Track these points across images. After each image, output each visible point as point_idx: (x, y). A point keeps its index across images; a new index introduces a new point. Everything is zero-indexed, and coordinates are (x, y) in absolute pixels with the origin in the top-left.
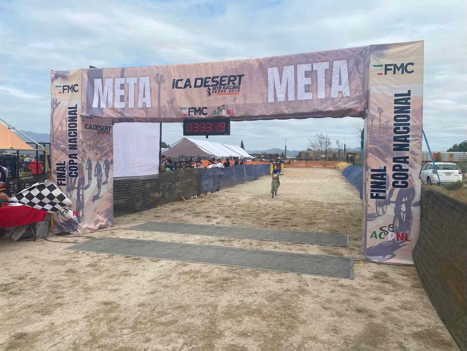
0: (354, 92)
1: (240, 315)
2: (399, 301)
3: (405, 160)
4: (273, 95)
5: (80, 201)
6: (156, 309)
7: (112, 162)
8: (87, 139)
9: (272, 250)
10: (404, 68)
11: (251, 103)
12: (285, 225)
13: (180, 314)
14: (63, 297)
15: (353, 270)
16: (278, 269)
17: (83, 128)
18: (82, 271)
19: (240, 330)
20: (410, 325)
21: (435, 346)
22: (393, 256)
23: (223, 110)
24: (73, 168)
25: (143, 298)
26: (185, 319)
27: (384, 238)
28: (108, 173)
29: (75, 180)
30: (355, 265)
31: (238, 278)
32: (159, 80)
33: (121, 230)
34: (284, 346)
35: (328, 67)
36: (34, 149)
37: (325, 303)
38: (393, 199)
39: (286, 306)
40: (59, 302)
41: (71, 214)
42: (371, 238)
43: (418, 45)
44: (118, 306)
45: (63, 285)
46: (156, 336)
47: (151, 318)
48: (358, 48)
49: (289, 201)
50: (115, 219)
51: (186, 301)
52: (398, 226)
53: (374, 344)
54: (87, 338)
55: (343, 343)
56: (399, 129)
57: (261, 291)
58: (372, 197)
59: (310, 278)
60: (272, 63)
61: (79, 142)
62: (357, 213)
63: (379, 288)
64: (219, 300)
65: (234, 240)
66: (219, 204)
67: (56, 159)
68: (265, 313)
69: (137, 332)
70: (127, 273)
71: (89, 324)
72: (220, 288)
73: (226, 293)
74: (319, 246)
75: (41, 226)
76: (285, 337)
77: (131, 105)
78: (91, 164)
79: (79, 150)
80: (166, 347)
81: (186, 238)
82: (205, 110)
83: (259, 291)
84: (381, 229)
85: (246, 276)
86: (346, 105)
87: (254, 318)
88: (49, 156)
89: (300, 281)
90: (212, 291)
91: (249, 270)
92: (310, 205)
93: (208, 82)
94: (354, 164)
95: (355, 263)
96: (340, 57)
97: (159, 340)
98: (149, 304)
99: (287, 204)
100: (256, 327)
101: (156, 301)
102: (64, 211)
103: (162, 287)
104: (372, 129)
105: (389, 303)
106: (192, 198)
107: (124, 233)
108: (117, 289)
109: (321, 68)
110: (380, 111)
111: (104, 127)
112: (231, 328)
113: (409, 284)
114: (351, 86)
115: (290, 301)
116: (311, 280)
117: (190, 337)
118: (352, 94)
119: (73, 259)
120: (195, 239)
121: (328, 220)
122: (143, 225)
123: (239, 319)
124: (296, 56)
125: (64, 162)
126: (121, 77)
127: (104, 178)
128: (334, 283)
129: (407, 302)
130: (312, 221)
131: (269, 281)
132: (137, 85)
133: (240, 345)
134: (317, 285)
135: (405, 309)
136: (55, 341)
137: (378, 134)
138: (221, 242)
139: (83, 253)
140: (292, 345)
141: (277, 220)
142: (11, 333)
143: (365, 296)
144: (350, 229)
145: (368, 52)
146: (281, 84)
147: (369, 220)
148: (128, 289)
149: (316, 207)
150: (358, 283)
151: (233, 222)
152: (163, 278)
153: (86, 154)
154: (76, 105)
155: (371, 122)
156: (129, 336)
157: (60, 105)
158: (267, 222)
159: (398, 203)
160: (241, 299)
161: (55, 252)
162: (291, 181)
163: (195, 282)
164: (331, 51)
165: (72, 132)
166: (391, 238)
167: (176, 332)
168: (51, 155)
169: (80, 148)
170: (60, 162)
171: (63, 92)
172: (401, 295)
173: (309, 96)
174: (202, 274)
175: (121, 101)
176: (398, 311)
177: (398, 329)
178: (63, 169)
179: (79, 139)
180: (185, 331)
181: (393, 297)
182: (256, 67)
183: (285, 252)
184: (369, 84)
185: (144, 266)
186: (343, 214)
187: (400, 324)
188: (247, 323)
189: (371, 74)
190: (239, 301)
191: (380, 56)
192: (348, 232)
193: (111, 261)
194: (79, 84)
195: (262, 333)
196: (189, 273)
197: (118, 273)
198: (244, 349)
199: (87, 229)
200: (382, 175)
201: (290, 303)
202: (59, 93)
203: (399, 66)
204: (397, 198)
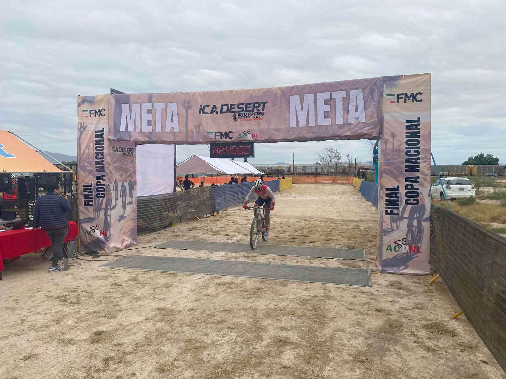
0: (369, 118)
1: (278, 316)
2: (412, 303)
3: (416, 179)
4: (294, 120)
5: (107, 220)
6: (205, 313)
7: (135, 183)
8: (114, 162)
9: (295, 264)
10: (413, 97)
11: (275, 127)
12: (303, 241)
13: (227, 316)
15: (371, 280)
16: (304, 280)
17: (110, 151)
18: (126, 284)
19: (280, 326)
20: (421, 319)
22: (407, 267)
23: (248, 135)
24: (100, 190)
25: (189, 304)
26: (233, 319)
27: (398, 250)
28: (132, 193)
30: (372, 275)
32: (187, 106)
33: (145, 248)
34: (319, 336)
35: (345, 96)
36: (61, 172)
37: (348, 305)
38: (406, 215)
39: (316, 309)
40: (118, 309)
41: (98, 233)
42: (386, 251)
43: (426, 77)
48: (372, 79)
49: (304, 219)
51: (229, 306)
52: (410, 240)
53: (393, 333)
55: (367, 333)
56: (411, 152)
58: (387, 213)
59: (333, 287)
60: (294, 91)
61: (107, 164)
62: (372, 230)
63: (394, 293)
65: (257, 256)
66: (233, 223)
67: (84, 181)
68: (298, 314)
69: (195, 329)
70: (167, 285)
72: (255, 296)
73: (261, 300)
74: (338, 260)
75: (71, 245)
76: (319, 330)
77: (159, 129)
78: (117, 185)
79: (106, 172)
80: (223, 338)
81: (211, 255)
82: (230, 134)
83: (290, 297)
84: (395, 242)
85: (275, 286)
86: (362, 131)
87: (290, 317)
89: (324, 289)
90: (249, 298)
91: (278, 281)
92: (324, 222)
95: (373, 274)
96: (356, 86)
97: (216, 334)
98: (197, 309)
99: (303, 222)
100: (293, 323)
101: (203, 307)
102: (91, 230)
103: (203, 296)
104: (386, 152)
105: (403, 304)
106: (205, 217)
107: (149, 252)
108: (164, 298)
109: (338, 96)
110: (393, 135)
111: (128, 149)
112: (272, 325)
113: (421, 290)
114: (366, 113)
115: (319, 304)
116: (334, 288)
117: (241, 331)
118: (367, 120)
119: (112, 275)
120: (220, 255)
121: (344, 237)
122: (165, 243)
123: (278, 318)
124: (317, 85)
125: (91, 183)
126: (149, 103)
127: (128, 199)
128: (355, 290)
129: (419, 303)
130: (329, 238)
131: (297, 290)
133: (283, 336)
134: (341, 292)
135: (417, 309)
137: (391, 157)
138: (246, 258)
139: (119, 270)
140: (325, 335)
141: (296, 237)
142: (90, 331)
143: (382, 299)
144: (365, 244)
145: (381, 83)
146: (302, 110)
147: (384, 235)
148: (174, 298)
149: (330, 224)
150: (376, 289)
152: (202, 289)
154: (103, 129)
155: (385, 145)
156: (189, 332)
157: (87, 129)
158: (286, 239)
159: (411, 218)
160: (276, 304)
161: (92, 269)
163: (232, 291)
164: (348, 81)
165: (100, 154)
166: (405, 251)
167: (229, 328)
168: (78, 177)
169: (108, 169)
170: (87, 183)
171: (90, 116)
172: (413, 298)
173: (328, 122)
174: (236, 285)
175: (148, 125)
176: (411, 310)
177: (411, 322)
178: (90, 190)
179: (106, 161)
180: (235, 328)
181: (407, 300)
182: (278, 95)
183: (307, 266)
184: (383, 112)
185: (181, 279)
186: (358, 231)
187: (413, 319)
188: (285, 321)
189: (385, 102)
190: (275, 305)
191: (393, 86)
192: (364, 247)
193: (148, 276)
194: (106, 108)
195: (299, 327)
196: (224, 284)
197: (159, 285)
198: (286, 339)
199: (113, 248)
200: (396, 194)
201: (319, 306)
202: (86, 117)
203: (409, 95)
204: (409, 214)
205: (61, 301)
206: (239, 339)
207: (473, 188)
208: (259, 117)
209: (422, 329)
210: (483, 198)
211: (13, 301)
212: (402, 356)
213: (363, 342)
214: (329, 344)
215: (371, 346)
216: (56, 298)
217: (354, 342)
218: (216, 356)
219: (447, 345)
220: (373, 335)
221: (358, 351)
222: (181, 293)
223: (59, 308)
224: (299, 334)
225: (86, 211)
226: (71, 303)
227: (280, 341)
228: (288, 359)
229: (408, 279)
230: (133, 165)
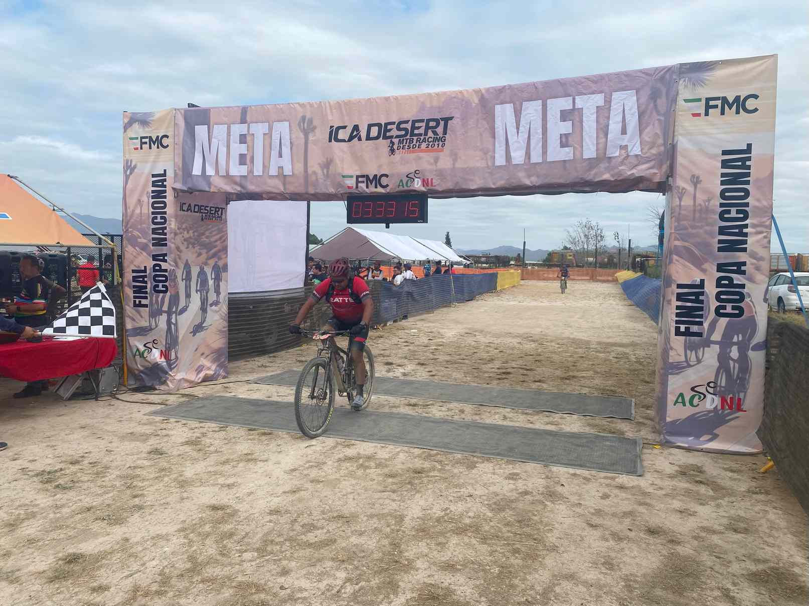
0: (647, 147)
1: (442, 534)
2: (724, 517)
3: (739, 268)
4: (504, 153)
5: (171, 332)
6: (299, 520)
7: (225, 268)
8: (184, 229)
9: (500, 423)
10: (740, 104)
11: (466, 166)
12: (521, 380)
13: (341, 529)
14: (142, 495)
15: (641, 461)
16: (509, 456)
17: (176, 211)
18: (175, 453)
19: (443, 559)
20: (744, 558)
21: (789, 597)
22: (715, 437)
23: (416, 180)
24: (160, 279)
25: (276, 500)
26: (349, 537)
27: (698, 404)
28: (218, 286)
29: (163, 298)
30: (645, 451)
31: (439, 470)
32: (306, 126)
33: (240, 383)
34: (519, 589)
35: (601, 103)
36: (95, 245)
37: (590, 516)
38: (717, 336)
39: (523, 521)
40: (137, 503)
41: (156, 355)
42: (675, 405)
43: (767, 64)
44: (235, 512)
45: (143, 475)
46: (298, 565)
47: (291, 534)
48: (657, 68)
49: (531, 338)
50: (232, 365)
51: (351, 507)
52: (723, 384)
53: (679, 590)
54: (183, 565)
55: (624, 587)
56: (730, 214)
57: (479, 492)
58: (678, 333)
59: (566, 472)
60: (503, 97)
61: (171, 233)
62: (651, 361)
63: (688, 493)
64: (406, 506)
65: (432, 404)
66: (407, 342)
67: (132, 262)
68: (485, 532)
69: (267, 558)
70: (250, 457)
71: (186, 541)
72: (409, 486)
73: (417, 494)
74: (582, 417)
75: (107, 375)
76: (522, 574)
77: (258, 171)
78: (190, 271)
79: (170, 248)
80: (315, 584)
82: (384, 178)
83: (476, 493)
84: (693, 389)
85: (453, 466)
86: (634, 171)
87: (466, 539)
88: (120, 257)
89: (547, 477)
90: (394, 491)
91: (459, 456)
92: (566, 345)
93: (390, 130)
94: (646, 273)
95: (646, 448)
96: (624, 85)
97: (305, 573)
98: (287, 512)
99: (527, 344)
100: (470, 554)
101: (300, 506)
102: (146, 350)
103: (309, 483)
104: (679, 214)
105: (706, 520)
107: (246, 389)
108: (233, 485)
109: (588, 105)
110: (696, 181)
111: (212, 209)
112: (426, 555)
113: (743, 487)
114: (644, 136)
115: (530, 511)
116: (567, 476)
117: (357, 568)
118: (644, 151)
119: (159, 432)
121: (598, 373)
122: (278, 375)
123: (441, 539)
124: (547, 84)
125: (145, 267)
126: (241, 123)
127: (212, 297)
128: (609, 481)
129: (740, 519)
130: (571, 374)
131: (493, 476)
132: (268, 135)
133: (443, 585)
134: (579, 485)
135: (735, 531)
136: (130, 569)
137: (690, 223)
138: (411, 407)
139: (178, 422)
140: (532, 588)
141: (509, 370)
142: (59, 552)
143: (663, 506)
144: (636, 388)
145: (674, 77)
146: (518, 133)
147: (671, 374)
148: (252, 485)
149: (577, 348)
150: (650, 482)
151: (431, 373)
152: (312, 467)
153: (181, 254)
154: (165, 171)
155: (677, 200)
156: (253, 563)
157: (136, 170)
158: (491, 375)
159: (726, 343)
160: (445, 506)
161: (130, 420)
162: (533, 303)
163: (367, 475)
164: (609, 75)
165: (159, 216)
166: (711, 405)
167: (333, 559)
168: (124, 256)
169: (172, 243)
170: (139, 267)
171: (141, 148)
172: (727, 506)
174: (378, 461)
175: (241, 164)
177: (721, 565)
178: (144, 280)
179: (169, 228)
180: (349, 558)
181: (714, 509)
182: (474, 105)
183: (522, 427)
184: (676, 133)
185: (278, 445)
186: (625, 362)
187: (725, 556)
188: (456, 548)
189: (681, 115)
190: (442, 510)
191: (696, 83)
192: (634, 393)
194: (170, 134)
195: (480, 564)
196: (356, 458)
197: (235, 457)
198: (449, 592)
199: (182, 381)
200: (697, 295)
201: (530, 514)
202: (136, 149)
203: (731, 100)
204: (723, 335)
205: (41, 482)
206: (349, 589)
208: (436, 146)
209: (746, 584)
216: (38, 475)
220: (637, 592)
222: (269, 475)
223: (31, 497)
224: (478, 582)
225: (136, 316)
226: (58, 486)
227: (434, 598)
229: (716, 462)
230: (223, 236)
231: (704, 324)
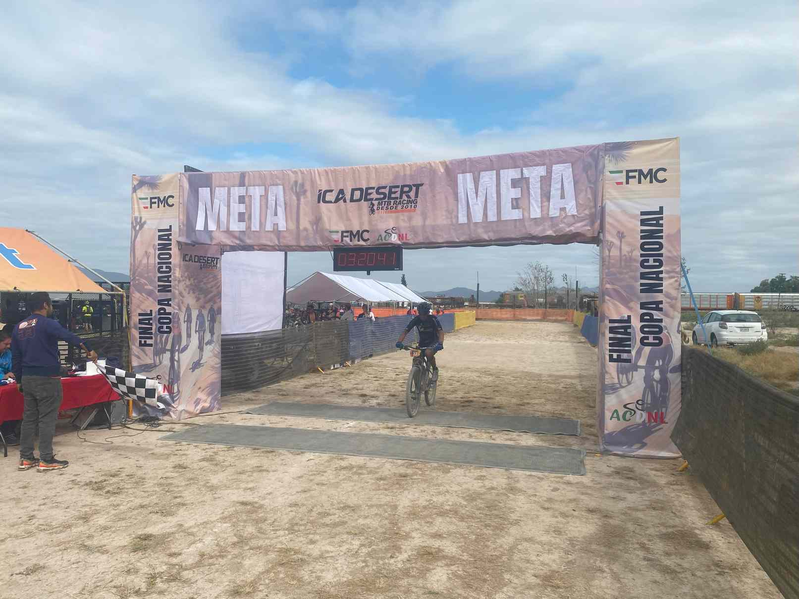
0: (582, 208)
1: (430, 516)
2: (646, 500)
3: (657, 306)
4: (465, 213)
5: (174, 368)
6: (315, 509)
7: (219, 311)
8: (186, 277)
9: (467, 440)
10: (652, 175)
11: (433, 223)
12: (483, 406)
13: (349, 515)
14: (180, 497)
15: (584, 465)
16: (477, 464)
17: (180, 261)
18: (196, 467)
19: (431, 531)
20: (658, 525)
21: (689, 547)
22: (644, 445)
23: (393, 235)
24: (165, 321)
25: (291, 497)
26: (357, 520)
27: (630, 419)
28: (213, 327)
29: (167, 339)
30: (587, 458)
31: (420, 475)
32: (298, 190)
33: (233, 414)
34: (491, 548)
35: (544, 173)
36: (107, 292)
37: (543, 502)
38: (642, 362)
39: (491, 506)
40: (179, 501)
42: (611, 419)
43: (671, 145)
44: (261, 507)
45: (175, 483)
46: (322, 537)
47: (311, 519)
48: (587, 147)
49: (489, 373)
51: (353, 501)
52: (649, 402)
53: (609, 545)
54: (232, 539)
55: (568, 544)
56: (649, 262)
57: (454, 489)
59: (523, 474)
60: (464, 167)
61: (175, 281)
63: (620, 485)
64: (398, 499)
65: (407, 427)
66: (376, 377)
67: (138, 307)
68: (462, 514)
70: (261, 468)
72: (398, 486)
73: (406, 492)
74: (535, 434)
75: (117, 407)
76: (493, 539)
77: (255, 227)
78: (191, 314)
79: (174, 293)
81: (335, 425)
82: (365, 233)
83: (452, 489)
84: (625, 406)
85: (430, 472)
86: (572, 228)
87: (448, 519)
89: (509, 477)
90: (386, 490)
91: (436, 464)
92: (521, 378)
93: (370, 194)
95: (589, 456)
96: (562, 159)
97: (327, 542)
98: (303, 505)
99: (485, 377)
100: (452, 528)
101: (313, 501)
103: (315, 485)
104: (609, 262)
105: (632, 502)
106: (332, 368)
107: (240, 418)
108: (253, 488)
109: (533, 175)
110: (621, 236)
111: (209, 259)
112: (419, 529)
113: (664, 481)
114: (578, 200)
115: (496, 500)
116: (524, 476)
117: (367, 538)
118: (580, 211)
119: (176, 452)
120: (349, 425)
121: (549, 400)
122: (266, 407)
123: (428, 519)
124: (500, 158)
125: (151, 311)
126: (240, 186)
127: (208, 337)
128: (558, 479)
129: (658, 501)
130: (525, 401)
131: (465, 478)
133: (434, 547)
134: (533, 482)
135: (654, 509)
137: (618, 270)
138: (389, 430)
139: (189, 444)
140: (501, 546)
141: (471, 399)
143: (600, 494)
144: (582, 412)
145: (600, 153)
146: (477, 196)
147: (607, 394)
148: (269, 488)
149: (530, 380)
150: (590, 479)
151: (403, 403)
152: (314, 475)
153: (184, 299)
154: (171, 226)
155: (607, 252)
156: (287, 537)
157: (145, 226)
158: (456, 403)
159: (649, 368)
160: (428, 498)
161: (147, 444)
162: (488, 342)
163: (362, 479)
164: (549, 151)
165: (164, 266)
166: (640, 419)
167: (348, 533)
168: (131, 300)
169: (176, 289)
170: (145, 310)
171: (151, 207)
172: (650, 494)
174: (369, 470)
175: (239, 221)
176: (643, 510)
177: (641, 529)
178: (149, 322)
179: (174, 276)
180: (360, 533)
181: (639, 496)
182: (441, 173)
183: (486, 443)
184: (604, 198)
185: (283, 460)
186: (573, 391)
187: (645, 524)
188: (441, 524)
189: (607, 183)
190: (427, 501)
191: (619, 158)
192: (580, 415)
193: (233, 454)
194: (176, 194)
195: (461, 534)
196: (350, 468)
197: (248, 469)
198: (439, 550)
199: (183, 412)
200: (626, 328)
201: (496, 502)
202: (146, 208)
203: (645, 172)
204: (647, 361)
205: (92, 489)
206: (365, 550)
207: (763, 328)
208: (409, 207)
209: (658, 541)
210: (780, 344)
211: (20, 488)
212: (621, 580)
213: (561, 557)
214: (506, 560)
215: (573, 564)
216: (87, 484)
217: (546, 558)
218: (324, 574)
219: (696, 564)
220: (577, 547)
221: (549, 571)
222: (281, 481)
223: (89, 500)
224: (460, 545)
225: (142, 355)
226: (108, 492)
227: (430, 554)
228: (438, 581)
229: (644, 464)
230: (216, 283)
231: (632, 352)
